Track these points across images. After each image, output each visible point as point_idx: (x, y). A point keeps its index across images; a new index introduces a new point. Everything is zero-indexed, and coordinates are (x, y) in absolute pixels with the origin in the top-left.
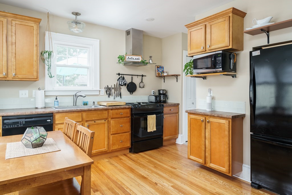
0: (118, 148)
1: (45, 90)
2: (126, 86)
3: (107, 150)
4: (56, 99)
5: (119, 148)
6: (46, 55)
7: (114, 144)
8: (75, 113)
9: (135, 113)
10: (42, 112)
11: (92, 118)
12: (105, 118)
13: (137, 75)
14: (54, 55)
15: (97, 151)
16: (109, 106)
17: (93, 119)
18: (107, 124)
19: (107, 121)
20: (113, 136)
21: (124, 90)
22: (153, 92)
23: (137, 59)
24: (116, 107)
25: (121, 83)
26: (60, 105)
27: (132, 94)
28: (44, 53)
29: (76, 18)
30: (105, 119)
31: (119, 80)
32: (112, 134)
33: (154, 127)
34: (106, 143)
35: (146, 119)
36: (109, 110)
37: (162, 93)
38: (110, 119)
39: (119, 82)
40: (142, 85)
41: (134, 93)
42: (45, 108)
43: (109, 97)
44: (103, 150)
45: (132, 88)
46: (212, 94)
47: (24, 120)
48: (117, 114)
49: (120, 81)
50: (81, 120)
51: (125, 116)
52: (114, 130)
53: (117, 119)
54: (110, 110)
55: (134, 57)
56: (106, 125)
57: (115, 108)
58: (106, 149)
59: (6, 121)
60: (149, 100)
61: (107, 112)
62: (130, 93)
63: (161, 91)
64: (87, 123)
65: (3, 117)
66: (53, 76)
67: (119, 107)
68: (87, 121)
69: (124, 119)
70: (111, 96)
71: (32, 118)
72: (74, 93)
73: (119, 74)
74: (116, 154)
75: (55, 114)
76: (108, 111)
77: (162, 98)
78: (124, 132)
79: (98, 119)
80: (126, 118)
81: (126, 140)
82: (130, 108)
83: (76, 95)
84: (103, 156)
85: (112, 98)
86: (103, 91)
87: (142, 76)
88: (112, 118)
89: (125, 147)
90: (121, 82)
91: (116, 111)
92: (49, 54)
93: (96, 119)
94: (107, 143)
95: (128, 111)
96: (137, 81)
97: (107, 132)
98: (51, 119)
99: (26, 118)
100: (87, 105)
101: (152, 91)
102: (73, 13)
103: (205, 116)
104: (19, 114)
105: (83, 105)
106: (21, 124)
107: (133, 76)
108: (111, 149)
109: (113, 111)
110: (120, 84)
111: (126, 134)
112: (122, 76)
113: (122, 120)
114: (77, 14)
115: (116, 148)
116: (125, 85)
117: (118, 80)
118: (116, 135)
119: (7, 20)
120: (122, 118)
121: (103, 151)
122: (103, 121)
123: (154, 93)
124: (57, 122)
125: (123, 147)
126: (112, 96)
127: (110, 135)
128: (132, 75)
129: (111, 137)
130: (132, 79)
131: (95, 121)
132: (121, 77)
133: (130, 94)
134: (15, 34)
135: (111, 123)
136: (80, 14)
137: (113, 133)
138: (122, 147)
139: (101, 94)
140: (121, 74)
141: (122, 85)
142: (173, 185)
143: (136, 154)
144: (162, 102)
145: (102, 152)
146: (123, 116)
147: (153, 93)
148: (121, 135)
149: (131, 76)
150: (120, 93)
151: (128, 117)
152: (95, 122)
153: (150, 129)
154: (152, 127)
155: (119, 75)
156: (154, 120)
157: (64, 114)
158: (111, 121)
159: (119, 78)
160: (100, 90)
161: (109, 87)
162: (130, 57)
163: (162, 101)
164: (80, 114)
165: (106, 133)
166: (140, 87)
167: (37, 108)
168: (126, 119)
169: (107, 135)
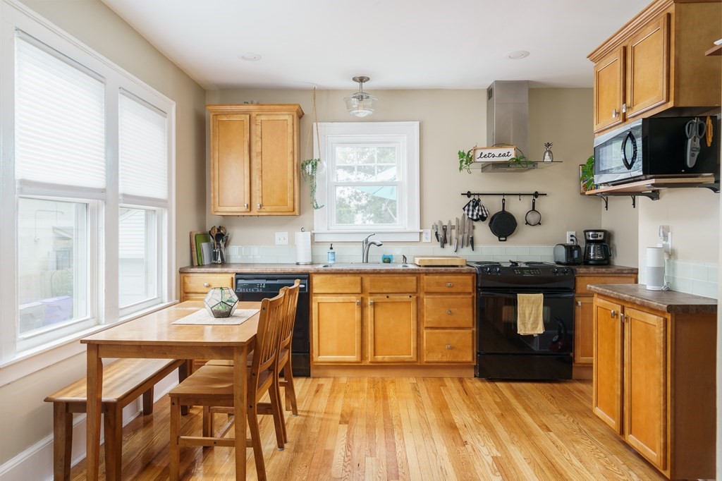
0: (440, 360)
1: (313, 232)
2: (488, 221)
3: (415, 359)
4: (331, 248)
5: (445, 359)
6: (309, 168)
7: (431, 350)
8: (348, 275)
9: (483, 286)
10: (290, 271)
11: (382, 289)
12: (409, 291)
13: (520, 195)
14: (323, 167)
15: (391, 358)
16: (426, 266)
17: (385, 291)
18: (415, 304)
19: (415, 297)
20: (429, 331)
21: (482, 231)
22: (572, 236)
23: (504, 155)
24: (448, 268)
25: (473, 215)
26: (336, 261)
27: (505, 240)
28: (307, 164)
29: (361, 86)
30: (411, 294)
31: (467, 208)
32: (427, 328)
33: (538, 324)
34: (413, 344)
35: (514, 303)
36: (420, 273)
37: (591, 239)
38: (422, 295)
39: (466, 212)
40: (533, 218)
41: (510, 239)
42: (312, 264)
43: (443, 246)
44: (406, 358)
45: (504, 226)
46: (669, 243)
47: (264, 282)
48: (438, 284)
49: (468, 210)
50: (358, 290)
51: (459, 291)
52: (430, 320)
53: (440, 296)
54: (422, 275)
55: (496, 151)
56: (413, 307)
57: (434, 270)
58: (411, 358)
59: (240, 282)
60: (555, 256)
61: (415, 278)
62: (499, 238)
63: (591, 233)
64: (372, 298)
65: (237, 274)
66: (319, 206)
67: (443, 268)
68: (371, 294)
69: (456, 298)
70: (447, 246)
71: (276, 279)
72: (363, 238)
73: (469, 194)
74: (440, 373)
75: (313, 275)
76: (418, 275)
77: (592, 254)
78: (456, 326)
79: (394, 291)
80: (461, 296)
81: (463, 345)
82: (474, 273)
83: (367, 242)
84: (409, 372)
85: (450, 249)
86: (429, 235)
87: (536, 195)
88: (428, 293)
89: (460, 360)
90: (470, 213)
91: (437, 277)
92: (313, 166)
93: (390, 291)
94: (415, 346)
95: (469, 279)
96: (518, 208)
97: (415, 322)
98: (305, 284)
99: (267, 279)
100: (389, 262)
101: (568, 234)
102: (354, 79)
103: (623, 304)
104: (257, 271)
105: (381, 261)
106: (259, 288)
107: (506, 197)
108: (425, 360)
109: (430, 277)
110: (470, 216)
111: (462, 331)
112: (476, 197)
113: (451, 299)
114: (362, 80)
115: (436, 360)
116: (482, 218)
117: (464, 209)
118: (437, 331)
119: (250, 116)
120: (451, 293)
121: (406, 360)
122: (406, 297)
123: (574, 238)
124: (315, 291)
125: (454, 360)
126: (451, 244)
127: (422, 328)
128: (504, 195)
129: (425, 333)
130: (504, 204)
131: (389, 295)
132: (474, 201)
133: (500, 240)
134: (261, 138)
135: (425, 303)
136: (368, 79)
137: (429, 325)
138: (450, 360)
139: (424, 240)
140: (474, 194)
141: (476, 220)
142: (499, 455)
143: (487, 383)
144: (591, 262)
145: (405, 362)
146: (454, 290)
147: (572, 240)
148: (450, 333)
149: (502, 197)
150: (472, 238)
151: (470, 293)
152: (388, 297)
153: (525, 328)
154: (532, 324)
155: (469, 197)
156: (538, 307)
157: (329, 276)
158: (425, 300)
159: (468, 205)
160: (421, 231)
161: (444, 224)
162: (486, 152)
163: (591, 260)
164: (358, 278)
165: (413, 323)
166: (527, 223)
167: (298, 264)
168: (463, 298)
169: (415, 329)
